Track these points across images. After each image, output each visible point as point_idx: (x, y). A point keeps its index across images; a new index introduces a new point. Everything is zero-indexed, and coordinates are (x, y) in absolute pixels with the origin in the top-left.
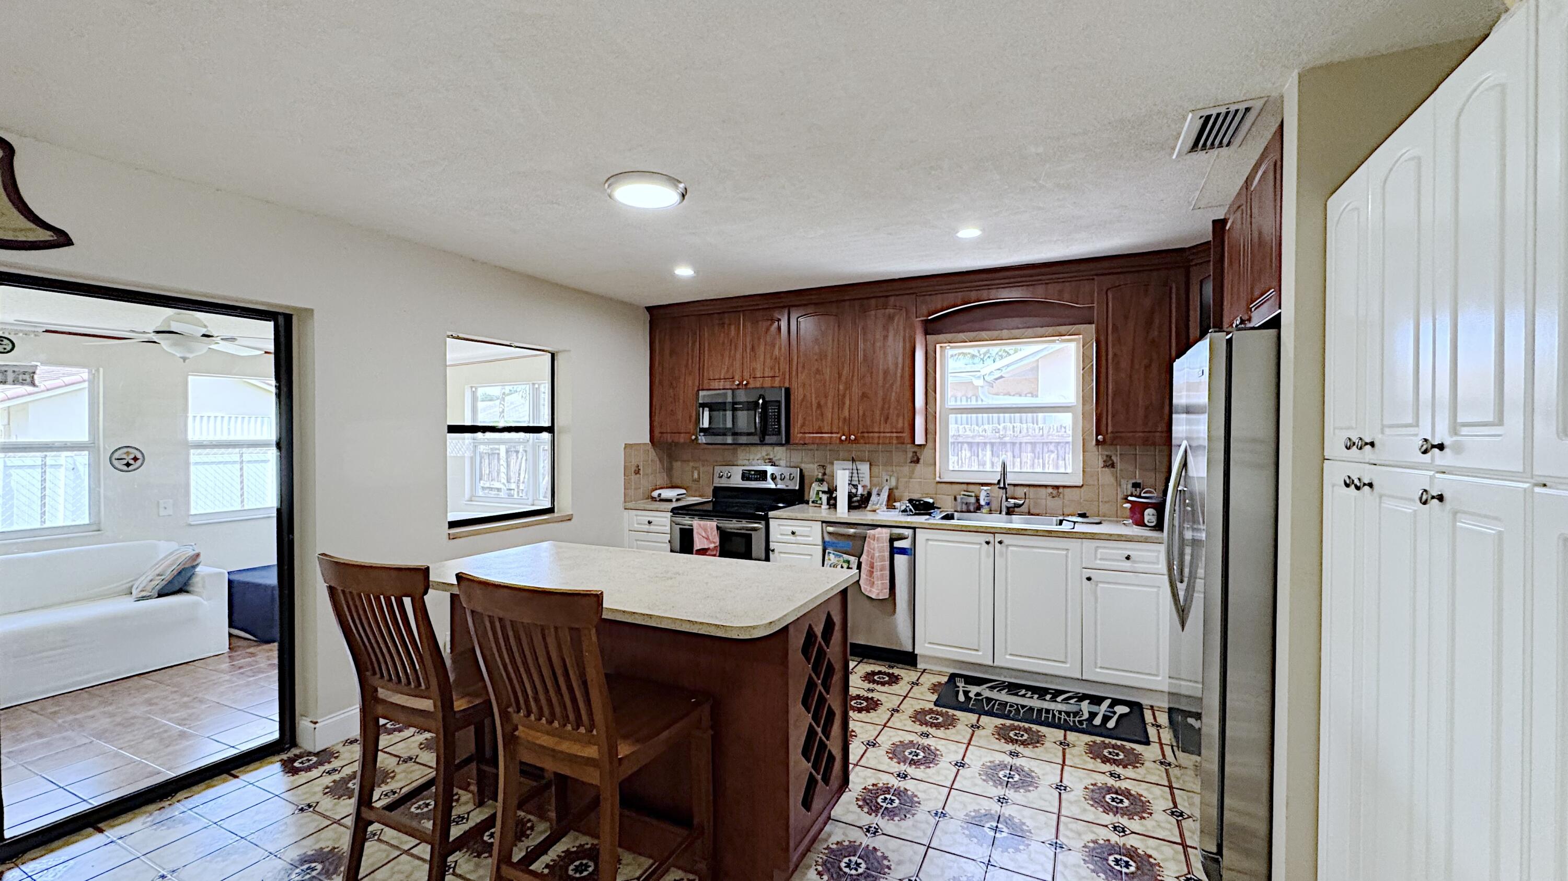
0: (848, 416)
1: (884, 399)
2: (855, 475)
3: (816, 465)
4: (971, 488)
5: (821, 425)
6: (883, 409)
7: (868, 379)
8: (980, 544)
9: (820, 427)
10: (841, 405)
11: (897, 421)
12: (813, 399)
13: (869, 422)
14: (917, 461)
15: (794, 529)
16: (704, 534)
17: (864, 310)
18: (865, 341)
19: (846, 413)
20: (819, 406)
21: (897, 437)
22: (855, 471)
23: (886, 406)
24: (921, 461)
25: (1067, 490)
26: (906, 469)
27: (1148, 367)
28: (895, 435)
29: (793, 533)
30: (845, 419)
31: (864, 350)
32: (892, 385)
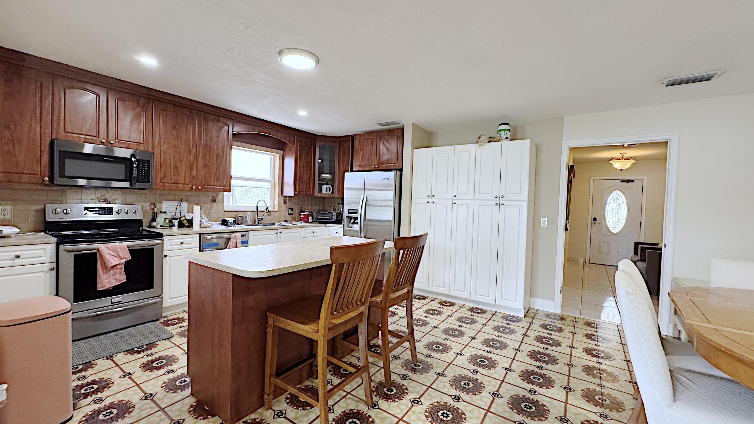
0: (195, 176)
1: (216, 169)
2: (178, 209)
3: (148, 204)
4: (239, 213)
5: (178, 179)
6: (216, 173)
7: (208, 157)
8: (273, 234)
9: (176, 180)
10: (191, 169)
11: (223, 180)
12: (172, 163)
13: (208, 179)
14: (215, 201)
15: (182, 241)
16: (114, 254)
17: (206, 120)
18: (206, 135)
19: (194, 173)
20: (176, 167)
21: (223, 189)
22: (178, 207)
23: (218, 172)
24: (217, 201)
25: (273, 213)
26: (208, 205)
27: (307, 170)
28: (222, 187)
29: (182, 243)
30: (194, 177)
31: (206, 141)
32: (221, 162)
